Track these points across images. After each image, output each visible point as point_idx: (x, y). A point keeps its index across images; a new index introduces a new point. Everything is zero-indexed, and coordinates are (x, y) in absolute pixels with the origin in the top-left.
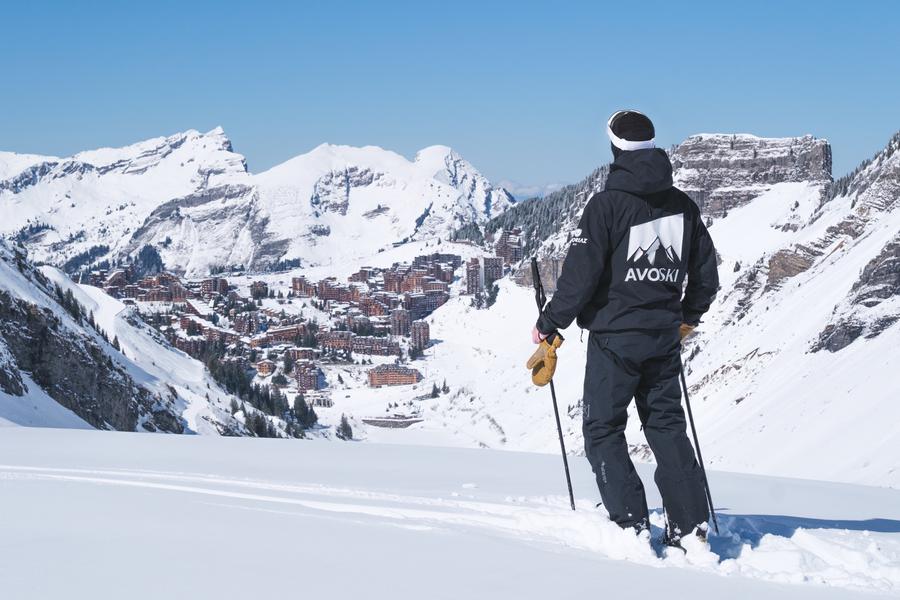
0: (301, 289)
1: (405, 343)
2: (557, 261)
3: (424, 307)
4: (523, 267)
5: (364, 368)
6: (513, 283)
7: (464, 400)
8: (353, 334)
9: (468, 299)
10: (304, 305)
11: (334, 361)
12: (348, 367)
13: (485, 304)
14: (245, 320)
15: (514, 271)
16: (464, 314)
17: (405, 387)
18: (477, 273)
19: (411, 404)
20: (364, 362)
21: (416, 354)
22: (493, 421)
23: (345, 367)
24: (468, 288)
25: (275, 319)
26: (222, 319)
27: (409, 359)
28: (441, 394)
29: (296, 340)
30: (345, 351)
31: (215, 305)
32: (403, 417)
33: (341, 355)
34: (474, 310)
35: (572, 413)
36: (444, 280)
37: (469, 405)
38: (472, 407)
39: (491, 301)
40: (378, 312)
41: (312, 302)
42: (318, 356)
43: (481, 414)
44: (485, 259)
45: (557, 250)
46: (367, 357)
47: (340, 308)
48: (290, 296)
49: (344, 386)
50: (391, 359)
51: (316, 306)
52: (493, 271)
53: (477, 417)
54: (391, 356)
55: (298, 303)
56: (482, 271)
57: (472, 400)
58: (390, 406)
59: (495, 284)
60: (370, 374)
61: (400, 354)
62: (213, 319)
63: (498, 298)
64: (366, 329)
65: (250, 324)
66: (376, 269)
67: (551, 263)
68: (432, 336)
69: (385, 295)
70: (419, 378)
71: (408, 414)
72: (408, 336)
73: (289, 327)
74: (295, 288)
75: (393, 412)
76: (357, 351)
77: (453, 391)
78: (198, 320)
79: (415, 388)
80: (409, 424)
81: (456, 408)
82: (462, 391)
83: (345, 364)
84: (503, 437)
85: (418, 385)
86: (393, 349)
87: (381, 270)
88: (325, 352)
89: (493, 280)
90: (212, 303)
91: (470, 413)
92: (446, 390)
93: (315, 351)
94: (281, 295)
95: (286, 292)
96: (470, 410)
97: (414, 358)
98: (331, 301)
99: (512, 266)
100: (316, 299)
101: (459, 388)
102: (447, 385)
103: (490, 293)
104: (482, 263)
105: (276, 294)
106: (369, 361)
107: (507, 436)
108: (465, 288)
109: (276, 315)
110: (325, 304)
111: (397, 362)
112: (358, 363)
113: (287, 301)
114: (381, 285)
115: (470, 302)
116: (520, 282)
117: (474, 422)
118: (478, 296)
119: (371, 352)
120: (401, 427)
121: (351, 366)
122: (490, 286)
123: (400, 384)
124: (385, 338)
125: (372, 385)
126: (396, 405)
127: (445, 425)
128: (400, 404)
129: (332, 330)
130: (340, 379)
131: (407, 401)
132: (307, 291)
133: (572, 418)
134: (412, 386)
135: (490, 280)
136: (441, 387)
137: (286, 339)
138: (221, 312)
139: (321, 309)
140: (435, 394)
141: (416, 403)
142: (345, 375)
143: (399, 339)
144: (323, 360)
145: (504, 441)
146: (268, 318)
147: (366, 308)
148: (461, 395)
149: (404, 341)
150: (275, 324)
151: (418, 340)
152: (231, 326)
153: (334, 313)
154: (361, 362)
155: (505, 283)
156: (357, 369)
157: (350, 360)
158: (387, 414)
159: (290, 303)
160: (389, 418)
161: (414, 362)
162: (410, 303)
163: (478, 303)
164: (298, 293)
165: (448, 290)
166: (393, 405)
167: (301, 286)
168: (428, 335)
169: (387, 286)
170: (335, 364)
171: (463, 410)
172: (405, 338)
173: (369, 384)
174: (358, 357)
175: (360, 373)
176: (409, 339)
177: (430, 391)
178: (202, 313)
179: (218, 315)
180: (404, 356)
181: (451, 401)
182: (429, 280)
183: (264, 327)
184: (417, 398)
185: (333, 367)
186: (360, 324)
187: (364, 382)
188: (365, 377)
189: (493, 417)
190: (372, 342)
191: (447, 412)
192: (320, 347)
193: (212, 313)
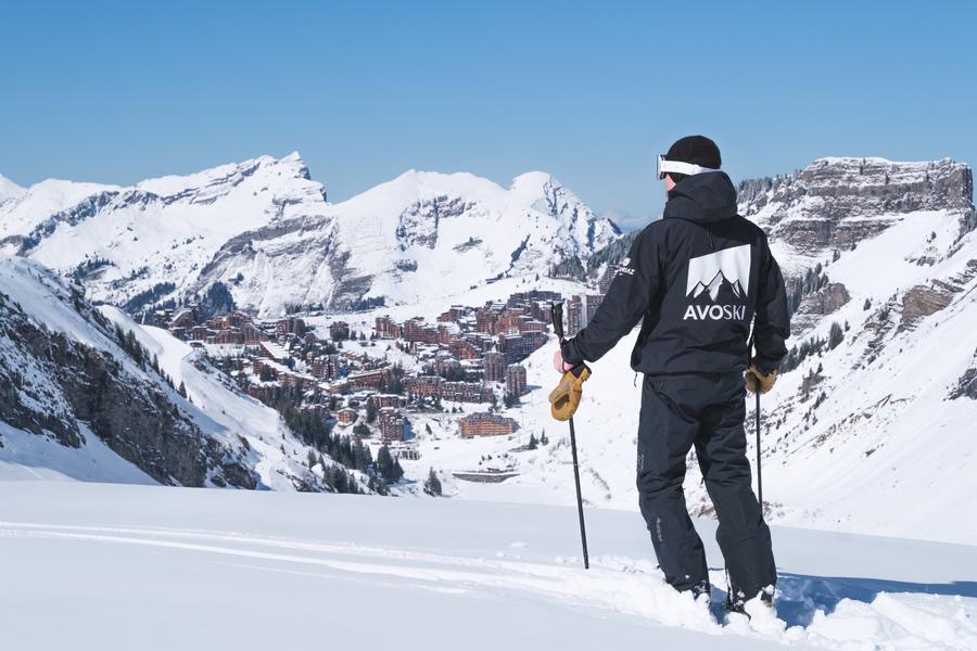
0: (385, 330)
1: (499, 389)
3: (521, 349)
5: (455, 417)
7: (564, 453)
8: (443, 379)
10: (389, 348)
11: (422, 408)
12: (437, 416)
14: (324, 364)
17: (499, 437)
18: (579, 312)
19: (506, 456)
20: (454, 411)
21: (512, 401)
22: (597, 475)
23: (434, 416)
24: (569, 329)
25: (357, 363)
26: (298, 363)
27: (504, 406)
28: (540, 445)
29: (380, 386)
30: (433, 398)
31: (291, 348)
32: (498, 471)
33: (429, 403)
36: (543, 320)
40: (470, 355)
41: (398, 345)
42: (404, 403)
43: (584, 466)
44: (588, 296)
46: (457, 405)
47: (428, 351)
48: (374, 337)
49: (432, 436)
50: (484, 407)
51: (402, 349)
54: (484, 404)
55: (382, 345)
56: (584, 310)
58: (484, 459)
60: (461, 423)
61: (494, 401)
62: (289, 363)
64: (456, 374)
65: (330, 368)
66: (467, 308)
68: (529, 382)
69: (478, 337)
70: (515, 427)
71: (503, 468)
72: (503, 381)
73: (372, 372)
74: (378, 328)
75: (487, 465)
76: (447, 398)
77: (553, 442)
78: (273, 365)
79: (510, 439)
80: (504, 478)
81: (556, 460)
82: (562, 442)
83: (434, 412)
84: (609, 492)
85: (514, 435)
86: (486, 396)
87: (473, 309)
88: (411, 399)
90: (288, 345)
92: (545, 441)
93: (401, 398)
94: (363, 337)
95: (368, 333)
97: (509, 406)
98: (419, 343)
100: (401, 341)
101: (559, 438)
102: (546, 436)
104: (584, 301)
105: (358, 335)
106: (460, 409)
107: (612, 492)
109: (358, 359)
110: (412, 346)
111: (490, 410)
112: (447, 411)
113: (370, 343)
114: (473, 326)
119: (463, 399)
120: (495, 482)
121: (440, 415)
123: (494, 435)
124: (477, 384)
125: (463, 436)
126: (490, 458)
127: (544, 480)
128: (494, 456)
129: (419, 375)
130: (428, 429)
131: (501, 453)
132: (392, 332)
134: (507, 436)
136: (540, 437)
137: (369, 385)
138: (297, 356)
139: (408, 351)
140: (533, 445)
141: (512, 455)
142: (433, 425)
143: (493, 385)
144: (409, 408)
145: (609, 497)
146: (349, 362)
147: (457, 350)
148: (562, 446)
149: (498, 387)
150: (357, 369)
151: (513, 386)
152: (308, 371)
153: (421, 356)
154: (451, 410)
156: (447, 417)
157: (439, 408)
158: (480, 468)
159: (373, 345)
160: (482, 471)
161: (510, 411)
162: (505, 345)
164: (382, 334)
165: (547, 330)
166: (486, 457)
167: (385, 327)
168: (525, 383)
169: (480, 326)
170: (422, 412)
171: (563, 463)
172: (499, 384)
173: (460, 434)
174: (446, 404)
175: (450, 422)
176: (503, 385)
177: (527, 442)
178: (276, 357)
179: (295, 358)
180: (499, 404)
181: (551, 454)
182: (526, 320)
183: (345, 372)
184: (513, 450)
185: (420, 415)
186: (450, 368)
187: (454, 432)
188: (455, 427)
189: (596, 470)
190: (463, 388)
191: (546, 466)
192: (407, 393)
193: (288, 356)
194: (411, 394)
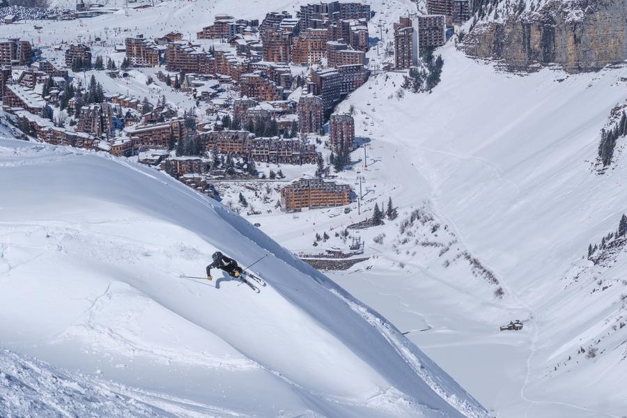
0: (139, 55)
1: (322, 144)
2: (529, 25)
3: (337, 88)
4: (476, 31)
5: (274, 185)
6: (462, 54)
7: (422, 231)
8: (251, 135)
9: (399, 78)
10: (150, 81)
12: (252, 182)
13: (424, 85)
14: (94, 114)
15: (461, 36)
16: (395, 98)
17: (333, 210)
18: (410, 38)
19: (346, 234)
20: (272, 176)
21: (342, 162)
22: (476, 263)
23: (248, 183)
24: (397, 61)
25: (134, 112)
26: (57, 112)
27: (332, 168)
28: (386, 220)
29: (170, 142)
30: (246, 159)
31: (46, 92)
32: (340, 254)
33: (241, 167)
34: (408, 93)
35: (595, 255)
36: (356, 46)
37: (432, 238)
38: (437, 240)
39: (434, 80)
40: (269, 96)
41: (160, 76)
42: (207, 167)
43: (455, 250)
44: (420, 19)
45: (528, 9)
46: (274, 167)
47: (207, 86)
48: (126, 64)
49: (248, 209)
50: (309, 170)
51: (169, 83)
52: (432, 37)
53: (448, 256)
54: (306, 166)
55: (139, 76)
56: (416, 37)
57: (434, 230)
58: (318, 238)
59: (436, 53)
60: (284, 192)
61: (320, 161)
62: (48, 114)
63: (442, 76)
64: (265, 126)
65: (102, 120)
66: (241, 21)
67: (520, 27)
68: (359, 133)
69: (272, 68)
70: (352, 196)
71: (347, 251)
72: (323, 134)
74: (129, 53)
75: (324, 247)
76: (260, 158)
77: (403, 216)
79: (347, 211)
80: (350, 264)
81: (412, 240)
82: (415, 216)
83: (247, 178)
84: (497, 287)
85: (351, 206)
86: (308, 155)
87: (247, 23)
88: (217, 162)
89: (432, 48)
90: (39, 88)
91: (439, 249)
92: (392, 214)
93: (204, 160)
94: (112, 65)
95: (119, 59)
96: (436, 244)
97: (339, 168)
98: (190, 75)
99: (457, 28)
100: (163, 69)
101: (410, 211)
102: (394, 207)
103: (431, 68)
104: (415, 25)
105: (105, 63)
106: (280, 173)
107: (503, 284)
108: (392, 60)
109: (134, 105)
110: (182, 79)
111: (318, 174)
112: (264, 177)
113: (121, 73)
114: (257, 49)
115: (402, 81)
116: (472, 53)
117: (448, 264)
118: (413, 73)
119: (278, 159)
120: (340, 268)
121: (255, 181)
122: (429, 58)
123: (325, 206)
124: (295, 139)
125: (288, 209)
126: (326, 237)
127: (402, 266)
128: (331, 234)
130: (242, 199)
131: (339, 230)
132: (148, 57)
133: (596, 262)
134: (344, 207)
135: (428, 49)
136: (386, 209)
137: (156, 142)
138: (53, 103)
139: (177, 86)
140: (377, 219)
141: (352, 232)
142: (248, 194)
143: (312, 138)
144: (215, 174)
145: (500, 292)
146: (125, 111)
147: (250, 89)
148: (416, 222)
149: (319, 142)
150: (135, 120)
151: (339, 139)
152: (72, 123)
153: (199, 94)
154: (268, 175)
155: (449, 53)
156: (265, 185)
157: (254, 173)
158: (315, 251)
159: (125, 75)
160: (322, 256)
161: (340, 174)
163: (414, 83)
164: (134, 60)
165: (366, 61)
166: (322, 236)
167: (139, 51)
168: (353, 133)
169: (268, 50)
170: (233, 178)
171: (424, 244)
172: (319, 137)
173: (284, 206)
174: (263, 168)
175: (269, 192)
176: (326, 138)
177: (370, 215)
178: (30, 105)
179: (52, 107)
180: (325, 165)
181: (403, 231)
182: (338, 48)
183: (120, 123)
184: (353, 226)
185: (230, 183)
186: (257, 118)
187: (275, 203)
188: (277, 196)
189: (474, 256)
190: (278, 145)
191: (400, 246)
192: (209, 154)
193: (43, 104)
194: (215, 153)
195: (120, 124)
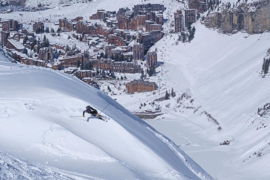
0: (64, 26)
1: (143, 65)
2: (232, 14)
3: (150, 41)
4: (209, 16)
5: (122, 82)
6: (203, 26)
7: (186, 102)
8: (113, 61)
9: (176, 36)
10: (69, 38)
11: (104, 77)
12: (113, 81)
13: (187, 39)
14: (45, 52)
15: (203, 18)
16: (174, 45)
17: (148, 93)
18: (181, 19)
19: (154, 103)
20: (122, 78)
21: (152, 72)
22: (209, 116)
23: (111, 82)
24: (176, 29)
25: (62, 51)
26: (29, 51)
27: (147, 75)
28: (171, 97)
30: (111, 71)
31: (24, 42)
32: (151, 112)
33: (108, 74)
34: (180, 43)
35: (261, 112)
36: (158, 23)
37: (190, 105)
38: (193, 106)
39: (191, 37)
40: (120, 44)
41: (74, 35)
42: (94, 74)
43: (200, 110)
44: (185, 11)
45: (232, 7)
46: (122, 75)
47: (94, 40)
48: (59, 30)
49: (111, 93)
50: (138, 76)
51: (77, 38)
52: (191, 18)
53: (197, 113)
54: (136, 74)
55: (64, 36)
56: (184, 19)
57: (191, 102)
58: (142, 105)
59: (192, 26)
60: (127, 85)
61: (143, 72)
62: (25, 52)
63: (195, 35)
64: (119, 57)
65: (49, 54)
66: (108, 12)
67: (229, 14)
68: (159, 60)
69: (122, 32)
70: (156, 87)
71: (154, 111)
72: (144, 60)
73: (73, 57)
74: (60, 25)
75: (144, 109)
76: (116, 71)
77: (178, 95)
78: (18, 53)
79: (154, 93)
80: (155, 116)
81: (182, 106)
82: (184, 95)
83: (111, 79)
84: (219, 126)
85: (156, 91)
86: (137, 70)
87: (111, 13)
88: (98, 72)
89: (190, 23)
90: (22, 41)
91: (193, 110)
92: (173, 95)
93: (92, 71)
94: (53, 31)
95: (56, 28)
96: (192, 108)
97: (151, 75)
98: (87, 35)
99: (201, 15)
100: (75, 32)
101: (181, 94)
102: (174, 92)
103: (190, 32)
104: (183, 13)
105: (50, 30)
106: (125, 77)
107: (221, 125)
108: (173, 28)
109: (62, 48)
110: (83, 37)
111: (142, 77)
112: (118, 79)
113: (57, 34)
114: (115, 24)
115: (178, 37)
116: (208, 26)
118: (182, 34)
119: (124, 71)
120: (151, 118)
121: (115, 81)
122: (189, 28)
123: (145, 91)
124: (132, 62)
125: (129, 93)
126: (145, 105)
128: (147, 103)
130: (109, 88)
131: (151, 102)
132: (68, 27)
133: (261, 115)
135: (189, 24)
136: (171, 92)
139: (81, 40)
140: (167, 97)
141: (156, 103)
142: (111, 86)
143: (139, 62)
144: (97, 78)
145: (220, 128)
146: (58, 50)
147: (112, 41)
148: (184, 98)
150: (63, 54)
151: (151, 63)
153: (90, 43)
154: (120, 78)
155: (198, 25)
156: (119, 82)
157: (114, 77)
158: (140, 111)
159: (59, 35)
160: (143, 113)
161: (151, 78)
162: (142, 39)
163: (183, 38)
164: (62, 29)
165: (162, 29)
168: (156, 60)
169: (120, 24)
170: (105, 79)
171: (187, 108)
172: (142, 62)
173: (127, 91)
174: (118, 75)
175: (120, 85)
176: (145, 62)
177: (164, 95)
178: (18, 48)
179: (27, 49)
180: (145, 74)
181: (178, 102)
182: (150, 23)
184: (157, 100)
185: (104, 81)
186: (115, 53)
187: (123, 90)
188: (124, 87)
189: (209, 113)
190: (124, 65)
191: (177, 109)
192: (95, 69)
193: (23, 47)
194: (97, 68)
195: (56, 56)
